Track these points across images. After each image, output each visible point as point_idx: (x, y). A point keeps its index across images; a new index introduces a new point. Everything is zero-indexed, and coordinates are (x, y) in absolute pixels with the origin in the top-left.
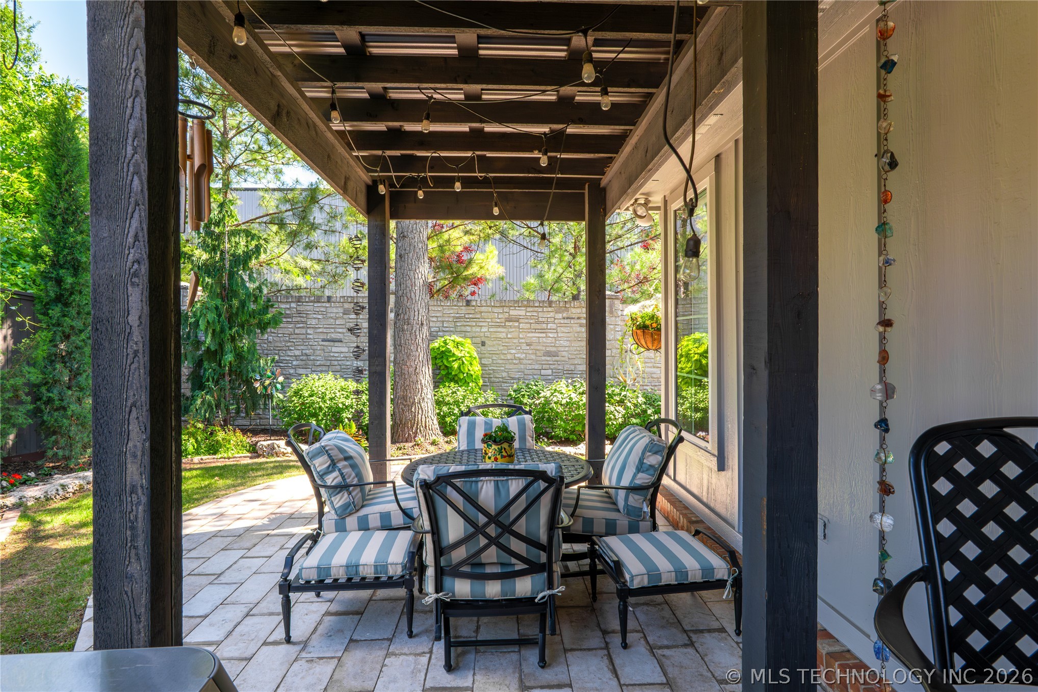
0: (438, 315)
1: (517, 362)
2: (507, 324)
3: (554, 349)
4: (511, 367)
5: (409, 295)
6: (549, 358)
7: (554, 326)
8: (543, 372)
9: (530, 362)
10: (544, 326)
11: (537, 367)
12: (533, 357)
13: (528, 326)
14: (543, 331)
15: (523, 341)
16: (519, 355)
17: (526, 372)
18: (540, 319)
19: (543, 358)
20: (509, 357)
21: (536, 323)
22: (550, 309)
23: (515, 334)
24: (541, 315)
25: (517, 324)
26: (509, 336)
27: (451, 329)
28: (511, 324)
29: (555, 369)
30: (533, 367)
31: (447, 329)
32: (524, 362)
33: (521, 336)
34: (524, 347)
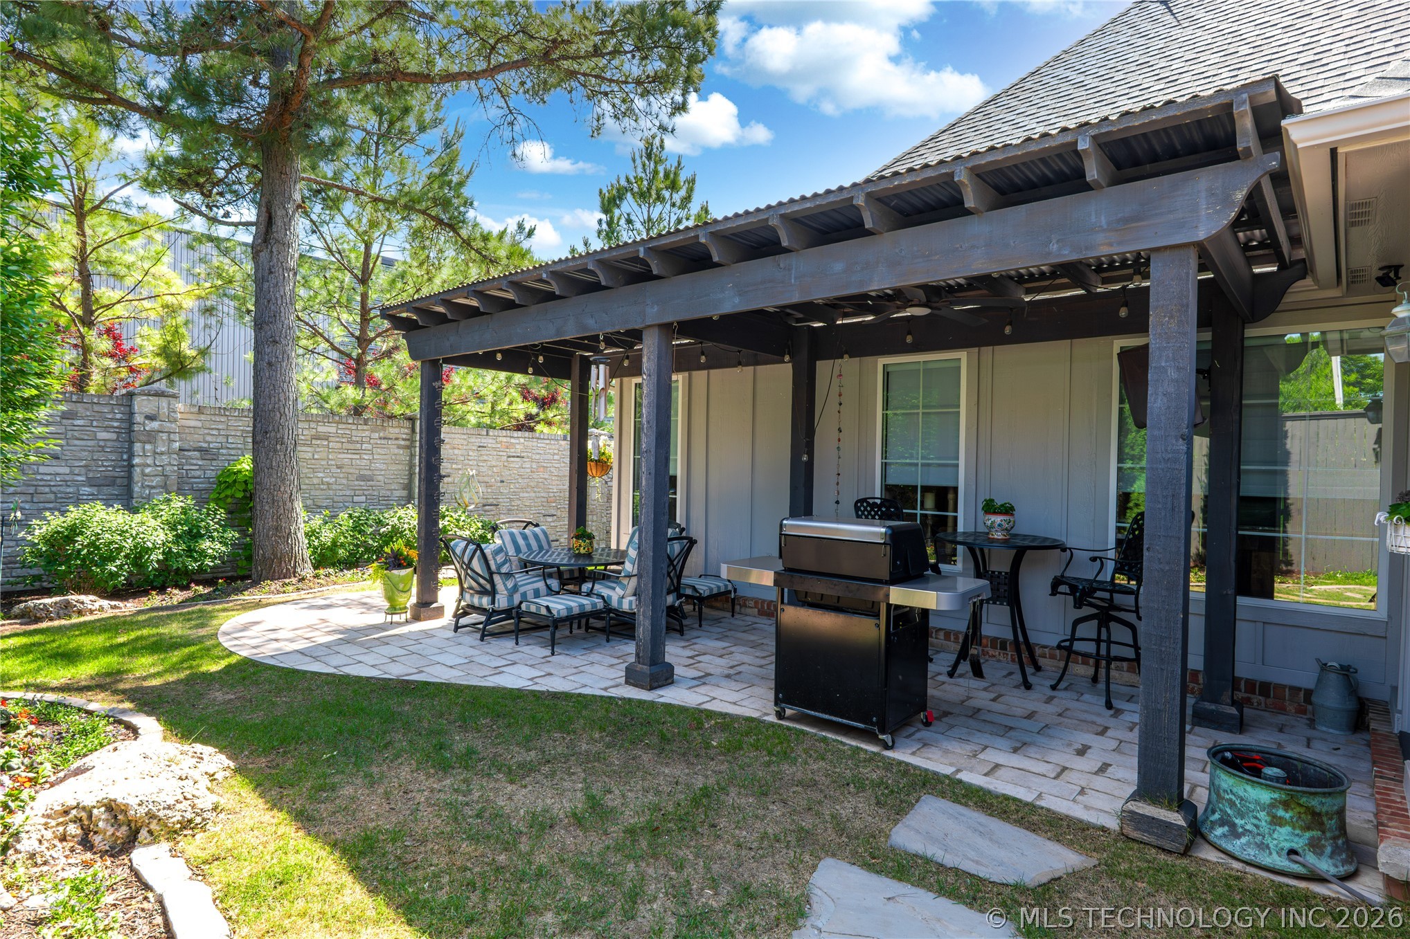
0: (220, 427)
1: (325, 487)
2: (314, 442)
3: (369, 473)
4: (318, 493)
5: (282, 411)
6: (362, 483)
7: (369, 447)
8: (356, 499)
9: (340, 487)
10: (358, 446)
11: (348, 493)
12: (345, 481)
13: (339, 445)
14: (357, 452)
15: (333, 463)
16: (328, 479)
17: (336, 499)
18: (354, 438)
19: (356, 483)
20: (315, 481)
21: (348, 442)
22: (365, 427)
23: (324, 455)
24: (354, 433)
25: (326, 443)
26: (316, 457)
27: (239, 446)
28: (319, 442)
29: (370, 495)
30: (344, 493)
31: (233, 446)
32: (334, 487)
33: (330, 457)
34: (334, 470)
